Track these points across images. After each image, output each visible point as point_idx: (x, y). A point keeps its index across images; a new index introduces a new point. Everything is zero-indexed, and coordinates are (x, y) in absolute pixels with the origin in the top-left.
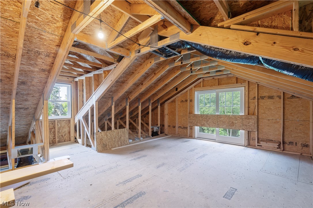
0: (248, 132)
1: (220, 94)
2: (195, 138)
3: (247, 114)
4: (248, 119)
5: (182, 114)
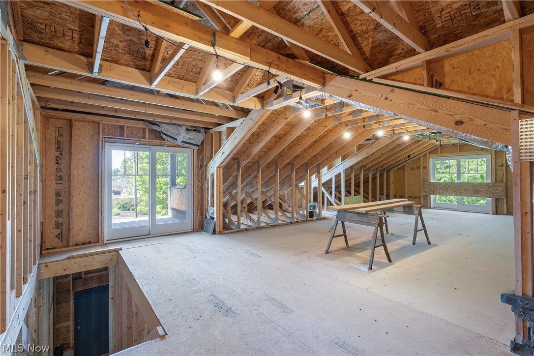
0: (496, 199)
1: (461, 160)
2: (430, 208)
3: (494, 181)
4: (497, 186)
5: (412, 183)
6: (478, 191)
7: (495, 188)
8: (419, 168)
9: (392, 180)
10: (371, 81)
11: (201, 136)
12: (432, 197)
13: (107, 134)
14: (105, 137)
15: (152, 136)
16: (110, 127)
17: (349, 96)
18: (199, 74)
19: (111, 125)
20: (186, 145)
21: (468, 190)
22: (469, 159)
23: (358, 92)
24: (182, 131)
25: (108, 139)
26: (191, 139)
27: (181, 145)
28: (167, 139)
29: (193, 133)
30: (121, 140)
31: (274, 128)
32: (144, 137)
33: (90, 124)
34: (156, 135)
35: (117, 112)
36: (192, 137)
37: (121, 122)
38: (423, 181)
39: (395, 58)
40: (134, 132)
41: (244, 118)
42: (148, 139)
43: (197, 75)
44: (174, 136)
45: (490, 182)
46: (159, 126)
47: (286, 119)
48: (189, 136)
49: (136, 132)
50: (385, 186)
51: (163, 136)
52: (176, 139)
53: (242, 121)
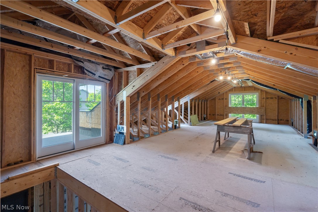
0: (261, 115)
1: (245, 95)
3: (260, 106)
4: (261, 109)
5: (219, 107)
6: (253, 111)
7: (261, 110)
8: (223, 99)
9: (208, 106)
10: (277, 42)
11: (112, 73)
12: (230, 114)
13: (37, 66)
14: (37, 68)
15: (76, 71)
16: (40, 60)
17: (258, 51)
18: (148, 22)
19: (41, 58)
20: (101, 79)
21: (248, 111)
22: (248, 94)
23: (266, 48)
24: (100, 68)
25: (39, 70)
26: (105, 75)
27: (98, 79)
28: (88, 74)
29: (107, 71)
30: (51, 72)
31: (172, 70)
32: (70, 71)
33: (21, 55)
34: (78, 70)
35: (52, 47)
36: (106, 74)
37: (51, 57)
38: (225, 106)
39: (292, 29)
40: (60, 66)
41: (156, 62)
42: (74, 73)
43: (146, 23)
44: (93, 72)
45: (258, 106)
46: (83, 63)
47: (183, 65)
48: (105, 73)
49: (62, 67)
50: (206, 109)
51: (86, 71)
52: (95, 75)
53: (154, 64)
